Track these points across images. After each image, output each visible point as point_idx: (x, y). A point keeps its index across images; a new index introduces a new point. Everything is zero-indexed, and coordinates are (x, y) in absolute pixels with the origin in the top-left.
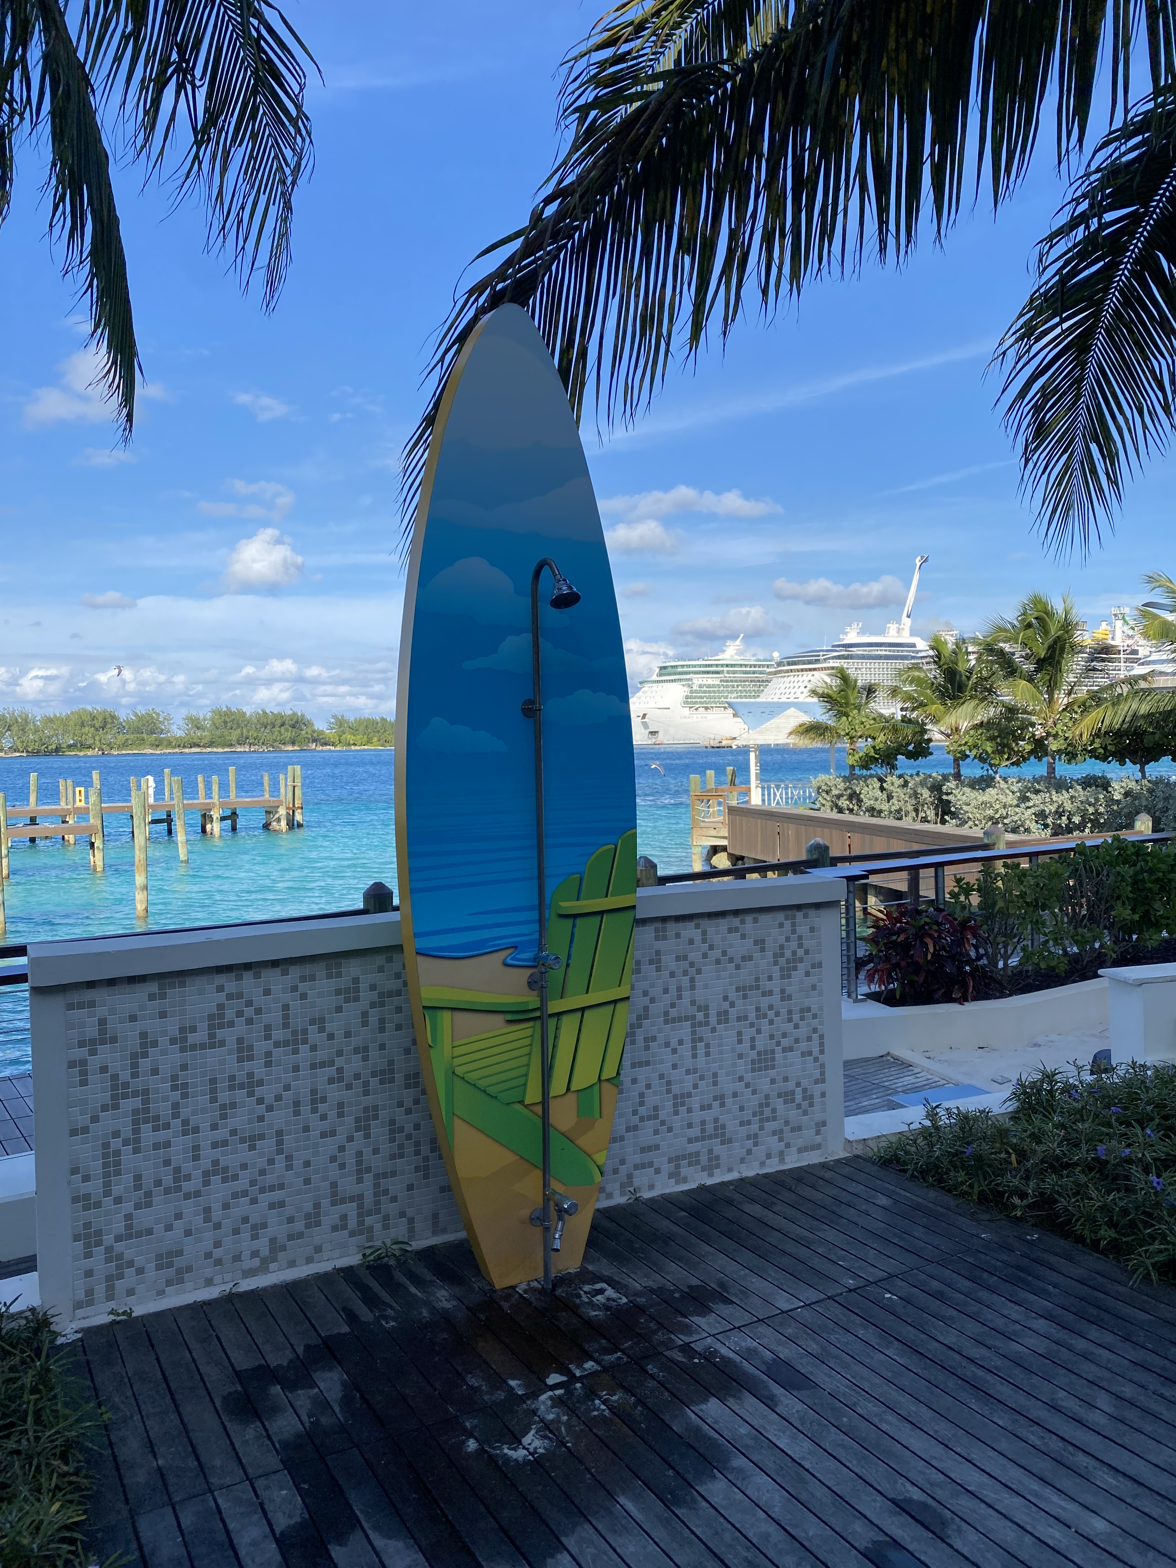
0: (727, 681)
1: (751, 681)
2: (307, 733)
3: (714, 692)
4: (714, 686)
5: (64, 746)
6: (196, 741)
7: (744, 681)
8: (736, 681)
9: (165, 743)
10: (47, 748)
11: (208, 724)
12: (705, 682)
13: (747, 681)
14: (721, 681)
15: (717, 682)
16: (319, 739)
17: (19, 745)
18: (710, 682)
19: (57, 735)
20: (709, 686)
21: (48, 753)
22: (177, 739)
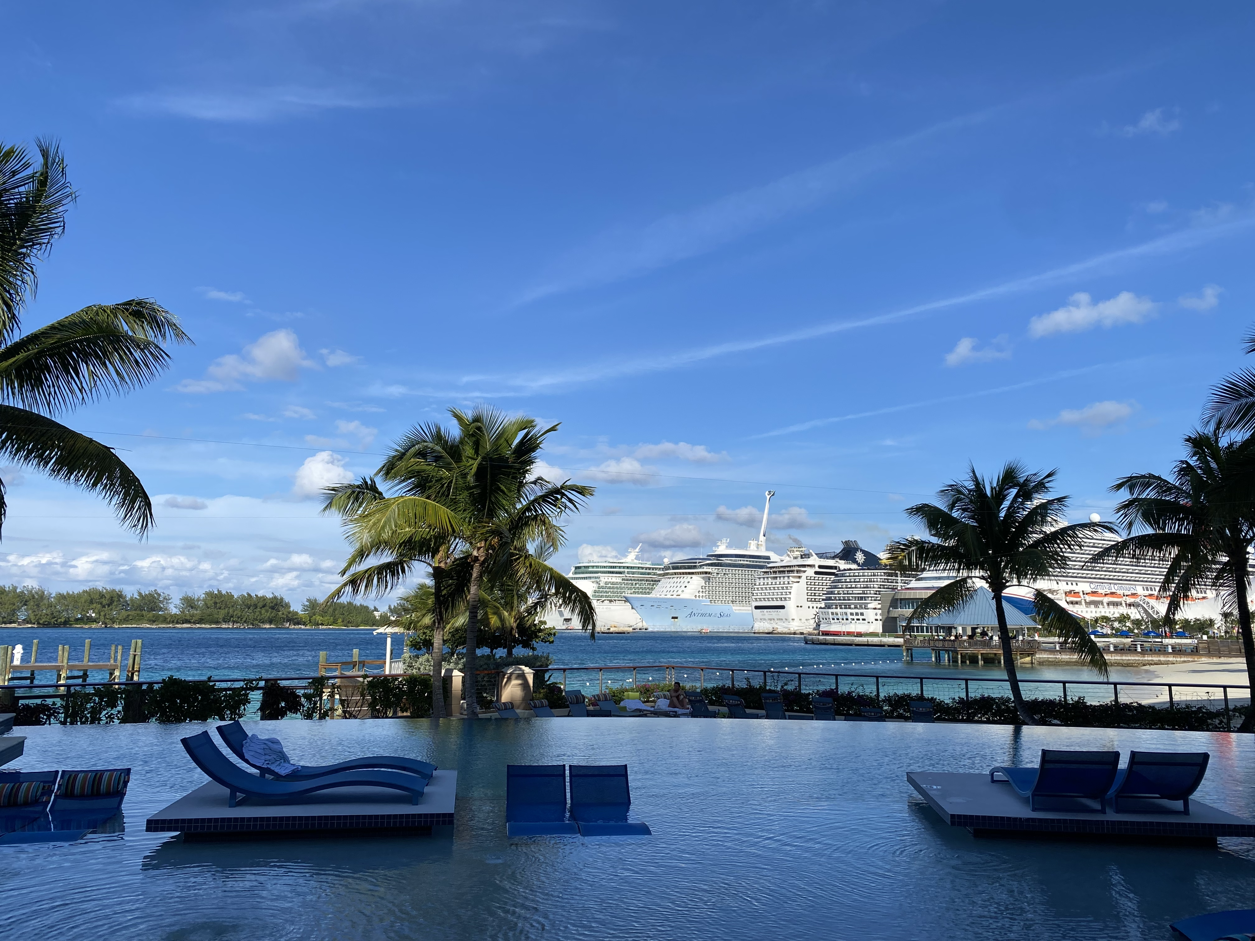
0: (627, 580)
1: (647, 581)
2: (283, 614)
3: (617, 588)
4: (617, 583)
5: (72, 619)
6: (188, 618)
7: (641, 580)
8: (634, 580)
9: (161, 619)
10: (56, 621)
11: (201, 604)
12: (610, 580)
13: (643, 580)
14: (623, 580)
15: (619, 580)
16: (294, 619)
17: (32, 617)
18: (614, 580)
19: (67, 611)
20: (613, 583)
21: (57, 625)
22: (171, 616)
